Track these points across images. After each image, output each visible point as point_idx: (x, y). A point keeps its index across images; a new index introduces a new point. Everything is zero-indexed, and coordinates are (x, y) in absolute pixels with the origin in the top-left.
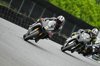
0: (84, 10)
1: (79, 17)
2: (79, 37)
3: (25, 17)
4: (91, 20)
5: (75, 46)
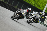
0: (36, 2)
1: (34, 5)
5: (34, 21)
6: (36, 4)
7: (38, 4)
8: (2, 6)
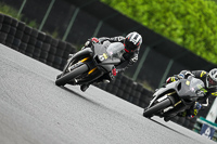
0: (192, 26)
1: (179, 41)
2: (179, 87)
3: (54, 41)
4: (209, 48)
6: (193, 34)
7: (202, 33)
8: (13, 46)
